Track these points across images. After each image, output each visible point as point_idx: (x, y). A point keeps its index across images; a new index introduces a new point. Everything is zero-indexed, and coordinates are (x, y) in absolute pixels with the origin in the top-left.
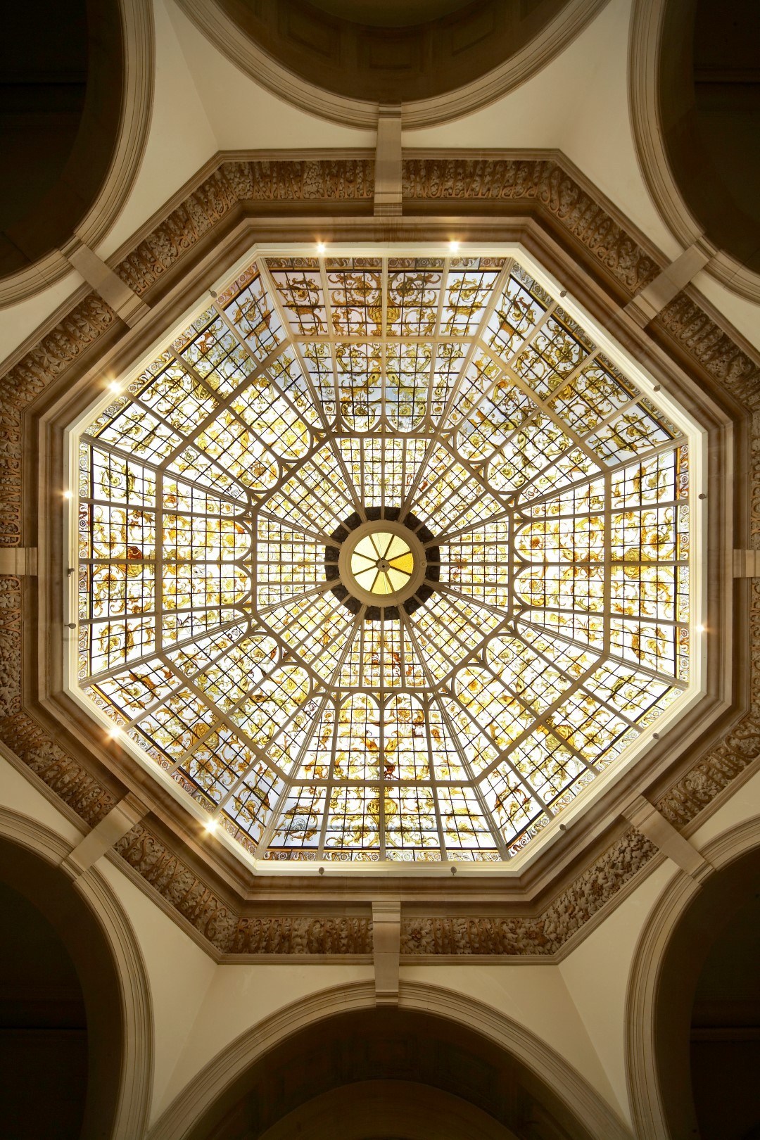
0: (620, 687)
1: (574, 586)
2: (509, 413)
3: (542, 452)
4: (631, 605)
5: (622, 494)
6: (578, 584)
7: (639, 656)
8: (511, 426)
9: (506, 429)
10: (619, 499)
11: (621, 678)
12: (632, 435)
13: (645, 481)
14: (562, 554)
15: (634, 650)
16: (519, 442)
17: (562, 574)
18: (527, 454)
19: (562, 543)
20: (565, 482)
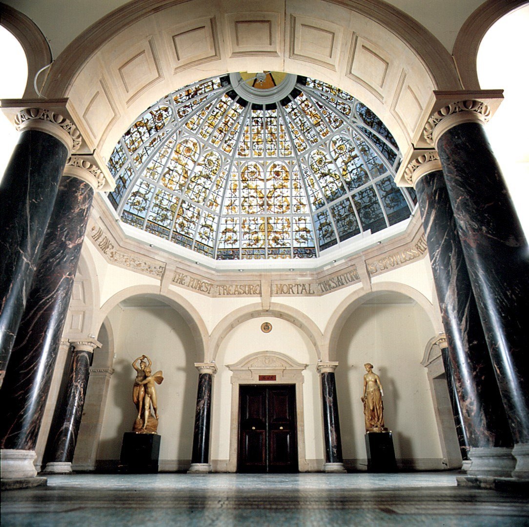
0: (208, 227)
1: (254, 197)
2: (352, 174)
3: (327, 185)
4: (247, 228)
5: (300, 222)
6: (255, 200)
7: (223, 232)
8: (344, 173)
9: (344, 170)
10: (297, 220)
11: (212, 227)
12: (325, 231)
13: (304, 233)
14: (271, 190)
15: (226, 230)
16: (335, 174)
17: (260, 190)
18: (328, 176)
19: (277, 190)
20: (310, 193)
